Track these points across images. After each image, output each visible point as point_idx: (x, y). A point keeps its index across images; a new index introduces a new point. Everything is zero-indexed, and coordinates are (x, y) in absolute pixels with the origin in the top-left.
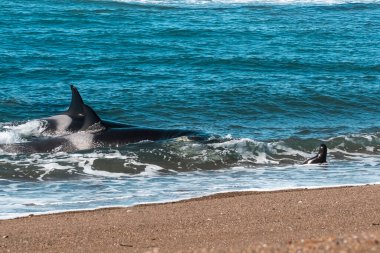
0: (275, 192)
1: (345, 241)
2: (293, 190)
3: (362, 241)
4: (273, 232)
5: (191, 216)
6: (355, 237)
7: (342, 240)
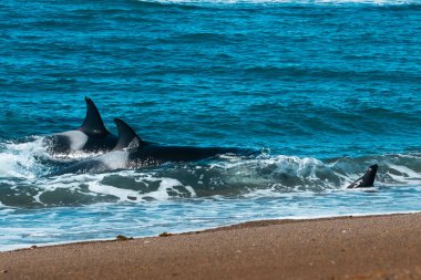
0: (316, 220)
1: (396, 277)
2: (335, 218)
3: (415, 277)
4: (313, 267)
5: (218, 247)
6: (408, 272)
7: (393, 275)
